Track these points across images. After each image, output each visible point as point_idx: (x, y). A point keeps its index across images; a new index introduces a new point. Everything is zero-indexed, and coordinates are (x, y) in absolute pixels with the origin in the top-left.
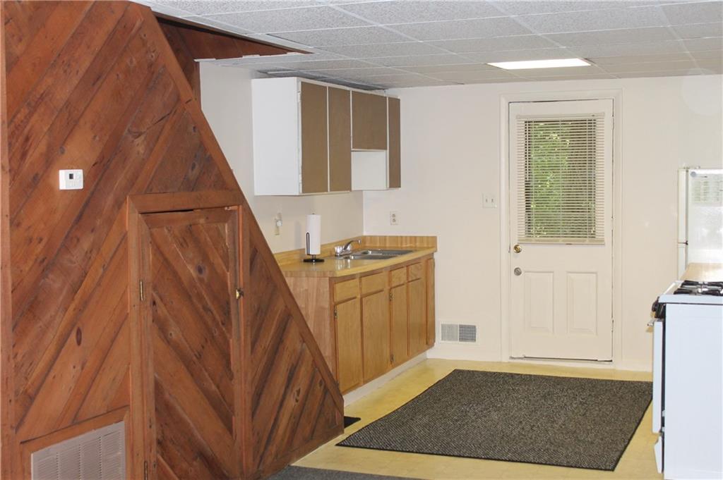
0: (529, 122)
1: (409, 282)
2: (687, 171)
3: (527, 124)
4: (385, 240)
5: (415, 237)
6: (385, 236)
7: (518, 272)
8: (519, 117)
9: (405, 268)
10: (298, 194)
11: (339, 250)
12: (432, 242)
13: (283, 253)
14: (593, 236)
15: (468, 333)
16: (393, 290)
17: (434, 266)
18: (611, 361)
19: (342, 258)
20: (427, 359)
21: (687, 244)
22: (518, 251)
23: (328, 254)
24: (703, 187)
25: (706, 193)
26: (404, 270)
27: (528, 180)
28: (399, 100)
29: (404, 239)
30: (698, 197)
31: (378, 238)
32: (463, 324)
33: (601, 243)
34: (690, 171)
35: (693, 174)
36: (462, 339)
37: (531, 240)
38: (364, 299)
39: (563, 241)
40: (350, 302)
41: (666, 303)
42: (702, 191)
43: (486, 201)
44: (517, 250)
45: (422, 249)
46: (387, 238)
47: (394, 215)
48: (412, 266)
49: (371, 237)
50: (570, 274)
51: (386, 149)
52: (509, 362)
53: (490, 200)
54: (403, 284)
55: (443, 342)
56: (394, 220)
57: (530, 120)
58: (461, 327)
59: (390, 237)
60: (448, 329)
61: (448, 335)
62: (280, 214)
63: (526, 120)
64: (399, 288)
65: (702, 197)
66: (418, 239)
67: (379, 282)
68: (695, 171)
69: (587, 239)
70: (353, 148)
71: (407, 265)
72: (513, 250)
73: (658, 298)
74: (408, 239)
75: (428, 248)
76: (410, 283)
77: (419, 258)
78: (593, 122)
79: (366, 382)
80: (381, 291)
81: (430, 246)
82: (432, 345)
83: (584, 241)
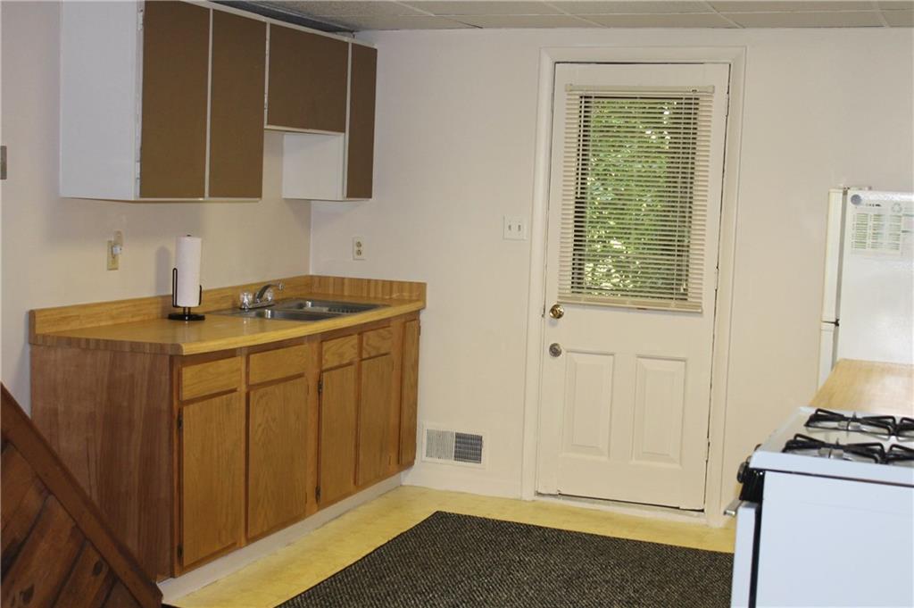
0: (585, 97)
1: (362, 360)
2: (845, 193)
3: (583, 100)
4: (343, 284)
5: (391, 283)
6: (343, 279)
7: (555, 351)
8: (570, 89)
9: (356, 336)
10: (133, 199)
11: (247, 299)
12: (418, 291)
13: (123, 302)
14: (684, 297)
15: (468, 448)
16: (325, 374)
17: (419, 333)
18: (702, 511)
19: (254, 313)
20: (401, 486)
21: (837, 324)
22: (559, 316)
23: (226, 305)
24: (871, 223)
25: (876, 236)
26: (354, 340)
27: (579, 196)
28: (376, 50)
29: (372, 284)
30: (860, 243)
31: (332, 281)
32: (460, 432)
33: (696, 311)
34: (851, 193)
35: (856, 199)
36: (460, 456)
37: (579, 299)
38: (252, 393)
39: (633, 303)
40: (217, 400)
41: (764, 471)
42: (870, 232)
43: (510, 227)
44: (557, 315)
45: (401, 301)
46: (346, 282)
47: (359, 245)
48: (371, 334)
49: (320, 277)
50: (640, 359)
51: (344, 131)
52: (534, 501)
53: (515, 228)
54: (350, 364)
55: (429, 459)
56: (359, 253)
57: (589, 94)
58: (459, 436)
59: (351, 280)
60: (436, 438)
61: (436, 449)
62: (119, 232)
63: (584, 94)
64: (339, 371)
65: (869, 241)
66: (395, 287)
67: (290, 362)
68: (860, 193)
69: (673, 302)
70: (268, 124)
71: (361, 330)
72: (549, 314)
73: (750, 457)
74: (380, 284)
75: (411, 301)
76: (363, 362)
77: (388, 320)
78: (693, 101)
79: (250, 540)
80: (300, 376)
81: (414, 298)
82: (410, 464)
83: (668, 305)
